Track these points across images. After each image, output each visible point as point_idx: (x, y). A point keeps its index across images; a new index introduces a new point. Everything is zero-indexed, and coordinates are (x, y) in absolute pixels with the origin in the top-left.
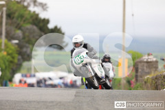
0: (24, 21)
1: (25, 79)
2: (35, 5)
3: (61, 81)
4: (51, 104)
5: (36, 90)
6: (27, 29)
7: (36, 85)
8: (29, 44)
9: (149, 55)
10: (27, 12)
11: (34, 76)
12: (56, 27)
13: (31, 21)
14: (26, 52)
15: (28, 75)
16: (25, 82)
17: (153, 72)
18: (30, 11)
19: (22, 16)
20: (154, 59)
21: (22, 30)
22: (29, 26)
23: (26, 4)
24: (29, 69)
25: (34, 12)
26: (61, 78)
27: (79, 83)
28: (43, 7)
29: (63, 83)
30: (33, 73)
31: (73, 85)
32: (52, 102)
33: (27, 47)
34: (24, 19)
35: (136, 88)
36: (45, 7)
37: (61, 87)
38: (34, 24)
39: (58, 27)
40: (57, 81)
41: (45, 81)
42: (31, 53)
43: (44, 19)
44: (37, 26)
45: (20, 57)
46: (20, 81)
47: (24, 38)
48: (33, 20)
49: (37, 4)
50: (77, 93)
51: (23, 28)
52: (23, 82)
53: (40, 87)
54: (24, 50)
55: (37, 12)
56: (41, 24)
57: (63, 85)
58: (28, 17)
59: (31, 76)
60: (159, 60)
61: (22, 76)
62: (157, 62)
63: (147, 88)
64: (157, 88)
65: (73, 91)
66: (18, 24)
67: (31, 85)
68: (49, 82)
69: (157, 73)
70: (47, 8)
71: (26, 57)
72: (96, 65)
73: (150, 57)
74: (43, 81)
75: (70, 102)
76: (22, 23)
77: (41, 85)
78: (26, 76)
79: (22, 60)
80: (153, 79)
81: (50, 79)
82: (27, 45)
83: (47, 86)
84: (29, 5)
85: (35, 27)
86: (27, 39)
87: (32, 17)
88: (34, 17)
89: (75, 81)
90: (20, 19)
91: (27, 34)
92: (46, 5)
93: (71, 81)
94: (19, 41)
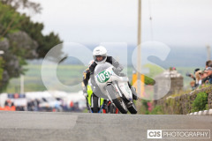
0: (11, 26)
1: (12, 100)
2: (25, 6)
3: (59, 103)
4: (46, 133)
5: (26, 114)
6: (15, 36)
7: (26, 108)
8: (18, 55)
9: (171, 69)
10: (15, 15)
11: (24, 96)
12: (52, 34)
13: (20, 26)
14: (13, 66)
15: (16, 95)
16: (13, 104)
17: (176, 91)
18: (19, 14)
19: (8, 20)
20: (178, 75)
21: (8, 37)
22: (17, 32)
23: (13, 4)
24: (17, 88)
25: (24, 14)
26: (58, 99)
27: (82, 105)
28: (35, 8)
29: (61, 106)
30: (22, 92)
31: (74, 108)
32: (47, 130)
33: (15, 60)
34: (11, 23)
35: (155, 112)
36: (38, 8)
37: (59, 111)
38: (23, 29)
39: (55, 34)
40: (53, 103)
41: (38, 102)
42: (20, 67)
43: (37, 24)
44: (27, 32)
45: (6, 72)
46: (6, 103)
47: (11, 48)
48: (23, 25)
49: (27, 4)
50: (79, 118)
51: (9, 35)
52: (10, 105)
53: (32, 110)
54: (12, 63)
55: (27, 15)
56: (33, 30)
57: (61, 109)
58: (17, 21)
59: (19, 97)
60: (184, 76)
61: (9, 96)
62: (181, 78)
63: (170, 112)
64: (181, 112)
65: (74, 116)
66: (4, 30)
67: (20, 109)
68: (43, 105)
69: (182, 93)
70: (41, 9)
71: (13, 72)
72: (123, 84)
73: (172, 72)
74: (36, 103)
75: (70, 130)
76: (8, 28)
77: (33, 108)
78: (13, 97)
79: (8, 77)
80: (176, 100)
81: (45, 100)
82: (15, 57)
83: (40, 109)
84: (17, 5)
85: (25, 34)
86: (14, 49)
87: (21, 21)
88: (24, 21)
89: (77, 103)
90: (5, 24)
91: (15, 43)
92: (39, 5)
93: (72, 103)
94: (5, 52)
